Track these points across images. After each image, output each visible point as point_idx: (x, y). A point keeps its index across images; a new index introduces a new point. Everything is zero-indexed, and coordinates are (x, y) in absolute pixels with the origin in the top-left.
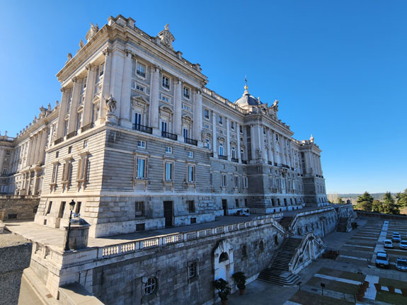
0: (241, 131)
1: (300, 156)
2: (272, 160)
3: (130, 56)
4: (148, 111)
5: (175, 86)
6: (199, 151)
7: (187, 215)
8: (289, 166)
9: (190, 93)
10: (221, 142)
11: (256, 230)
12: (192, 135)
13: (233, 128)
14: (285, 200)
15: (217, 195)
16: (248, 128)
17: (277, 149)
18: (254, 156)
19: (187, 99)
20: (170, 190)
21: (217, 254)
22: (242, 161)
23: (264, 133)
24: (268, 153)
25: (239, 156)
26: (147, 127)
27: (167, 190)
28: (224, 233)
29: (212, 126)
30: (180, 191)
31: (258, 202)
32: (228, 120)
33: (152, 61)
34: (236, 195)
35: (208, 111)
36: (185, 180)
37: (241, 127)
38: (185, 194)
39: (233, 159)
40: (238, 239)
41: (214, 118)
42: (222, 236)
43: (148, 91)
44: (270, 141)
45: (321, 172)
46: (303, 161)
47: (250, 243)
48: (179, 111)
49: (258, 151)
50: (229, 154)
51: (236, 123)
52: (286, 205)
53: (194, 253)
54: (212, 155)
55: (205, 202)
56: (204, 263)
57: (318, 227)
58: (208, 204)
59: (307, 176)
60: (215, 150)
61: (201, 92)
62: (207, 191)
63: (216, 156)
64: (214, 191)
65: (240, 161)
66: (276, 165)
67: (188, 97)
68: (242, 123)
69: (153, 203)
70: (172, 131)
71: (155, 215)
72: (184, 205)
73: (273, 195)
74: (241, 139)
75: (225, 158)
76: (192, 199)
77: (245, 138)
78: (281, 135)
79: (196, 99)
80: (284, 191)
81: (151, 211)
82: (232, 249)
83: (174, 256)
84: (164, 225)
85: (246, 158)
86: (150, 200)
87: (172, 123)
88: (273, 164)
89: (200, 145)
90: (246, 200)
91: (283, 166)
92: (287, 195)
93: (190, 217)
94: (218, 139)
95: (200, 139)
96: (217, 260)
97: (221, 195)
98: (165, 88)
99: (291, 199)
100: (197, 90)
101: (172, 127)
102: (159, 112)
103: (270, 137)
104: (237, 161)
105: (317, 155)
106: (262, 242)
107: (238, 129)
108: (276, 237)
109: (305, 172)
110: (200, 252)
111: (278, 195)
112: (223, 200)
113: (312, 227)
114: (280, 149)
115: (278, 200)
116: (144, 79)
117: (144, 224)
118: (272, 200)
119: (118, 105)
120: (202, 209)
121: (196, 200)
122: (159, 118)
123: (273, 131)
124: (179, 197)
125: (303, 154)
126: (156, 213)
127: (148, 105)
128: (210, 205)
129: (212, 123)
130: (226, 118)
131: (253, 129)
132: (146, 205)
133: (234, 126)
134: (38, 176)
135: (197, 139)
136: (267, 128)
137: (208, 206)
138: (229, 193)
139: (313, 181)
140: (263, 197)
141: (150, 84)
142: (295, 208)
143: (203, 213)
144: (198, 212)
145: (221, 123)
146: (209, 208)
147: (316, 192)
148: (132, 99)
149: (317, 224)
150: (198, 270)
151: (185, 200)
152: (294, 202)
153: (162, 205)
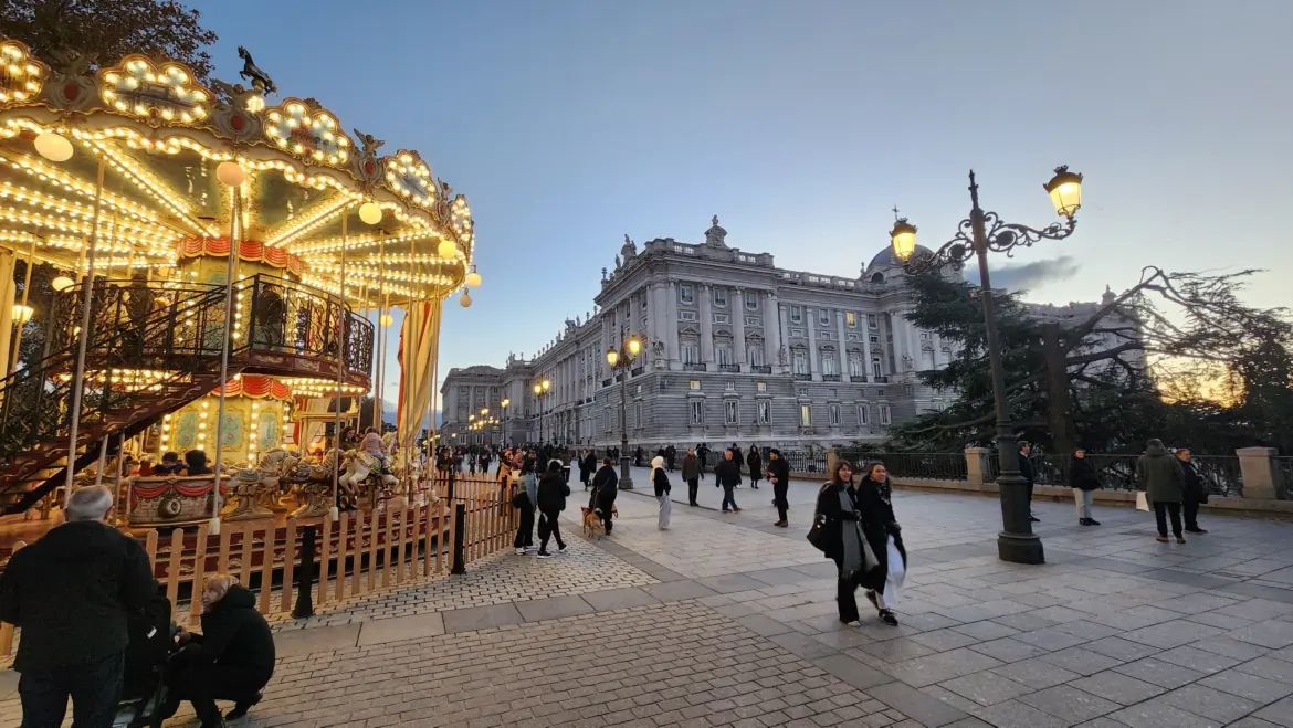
0: (872, 325)
3: (672, 284)
4: (700, 344)
5: (733, 298)
6: (777, 380)
9: (757, 300)
12: (764, 360)
16: (887, 316)
18: (899, 369)
19: (753, 310)
20: (736, 434)
22: (876, 377)
25: (869, 369)
27: (731, 435)
30: (749, 435)
33: (698, 280)
34: (864, 437)
35: (797, 308)
36: (755, 421)
37: (871, 317)
38: (756, 439)
39: (854, 377)
41: (811, 317)
43: (698, 317)
48: (740, 332)
49: (904, 359)
50: (845, 371)
60: (814, 368)
61: (773, 295)
63: (817, 378)
65: (871, 379)
67: (754, 306)
68: (873, 311)
70: (733, 359)
74: (873, 339)
75: (838, 378)
77: (881, 336)
85: (885, 371)
87: (733, 350)
89: (776, 371)
94: (820, 349)
95: (777, 363)
97: (829, 438)
98: (719, 306)
100: (766, 292)
101: (733, 356)
102: (715, 340)
104: (864, 379)
107: (865, 322)
116: (690, 303)
119: (666, 346)
122: (715, 347)
127: (699, 335)
129: (807, 326)
131: (894, 320)
134: (577, 419)
135: (771, 363)
138: (847, 433)
141: (698, 307)
145: (826, 321)
148: (679, 333)
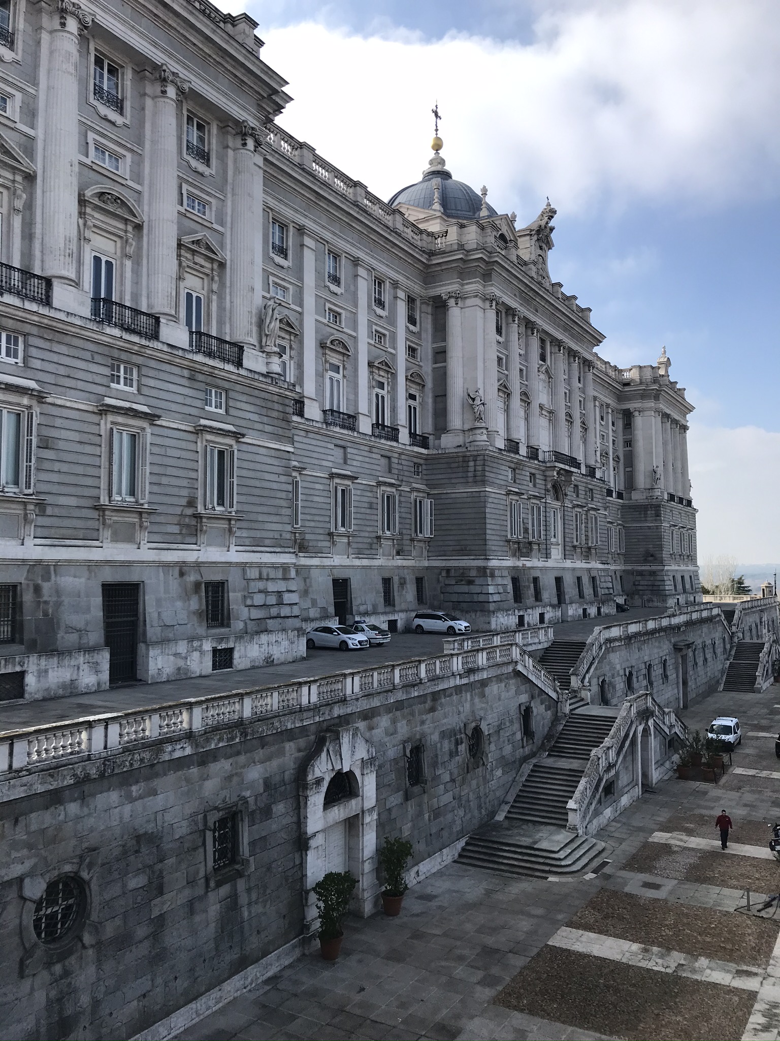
0: (412, 320)
1: (620, 424)
2: (519, 434)
4: (29, 206)
5: (149, 102)
7: (199, 638)
8: (580, 457)
9: (213, 144)
10: (335, 359)
11: (458, 689)
12: (221, 323)
13: (380, 303)
14: (559, 581)
15: (315, 562)
16: (440, 306)
17: (541, 396)
18: (456, 420)
19: (202, 168)
20: (130, 539)
21: (319, 781)
22: (413, 435)
23: (499, 331)
24: (507, 410)
25: (402, 418)
26: (27, 274)
27: (115, 539)
28: (344, 701)
29: (300, 290)
30: (169, 541)
31: (465, 589)
32: (361, 272)
34: (386, 561)
35: (283, 227)
36: (192, 503)
37: (411, 300)
38: (190, 556)
39: (376, 425)
40: (394, 721)
41: (309, 258)
42: (337, 711)
44: (516, 364)
45: (687, 486)
46: (629, 443)
47: (435, 737)
48: (167, 213)
49: (471, 400)
50: (363, 407)
51: (395, 285)
52: (561, 599)
53: (229, 778)
54: (299, 406)
55: (272, 587)
56: (267, 812)
57: (665, 676)
58: (279, 594)
59: (637, 497)
60: (310, 387)
61: (258, 144)
62: (278, 544)
63: (313, 411)
64: (302, 547)
66: (534, 453)
67: (205, 157)
68: (417, 289)
69: (58, 592)
70: (135, 296)
71: (66, 639)
72: (185, 597)
73: (519, 564)
74: (412, 351)
75: (350, 421)
76: (218, 577)
77: (427, 348)
78: (558, 343)
79: (237, 171)
80: (556, 553)
81: (50, 624)
82: (372, 760)
83: (154, 793)
84: (105, 676)
85: (425, 426)
86: (47, 578)
87: (137, 263)
88: (523, 451)
89: (253, 361)
90: (419, 581)
91: (559, 456)
92: (568, 564)
93: (208, 646)
94: (322, 346)
95: (254, 340)
96: (316, 799)
97: (327, 562)
98: (104, 110)
99: (579, 579)
100: (243, 132)
101: (136, 282)
102: (82, 214)
103: (516, 348)
104: (393, 434)
105: (675, 422)
106: (477, 731)
107: (402, 309)
108: (526, 714)
109: (630, 483)
110: (255, 774)
111: (534, 562)
112: (336, 582)
113: (648, 676)
114: (553, 393)
115: (536, 580)
117: (22, 674)
118: (515, 581)
120: (256, 614)
121: (234, 580)
122: (82, 239)
123: (529, 326)
124: (166, 566)
125: (628, 417)
126: (71, 629)
127: (30, 178)
128: (288, 598)
129: (301, 279)
130: (356, 262)
131: (455, 315)
132: (28, 598)
133: (387, 298)
135: (239, 337)
136: (510, 312)
137: (280, 603)
138: (359, 554)
139: (658, 515)
140: (483, 572)
141: (35, 83)
142: (593, 611)
143: (260, 628)
144: (241, 625)
145: (336, 280)
146: (285, 611)
147: (665, 555)
149: (664, 663)
150: (246, 841)
151: (192, 578)
152: (588, 590)
153: (97, 600)
